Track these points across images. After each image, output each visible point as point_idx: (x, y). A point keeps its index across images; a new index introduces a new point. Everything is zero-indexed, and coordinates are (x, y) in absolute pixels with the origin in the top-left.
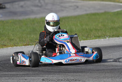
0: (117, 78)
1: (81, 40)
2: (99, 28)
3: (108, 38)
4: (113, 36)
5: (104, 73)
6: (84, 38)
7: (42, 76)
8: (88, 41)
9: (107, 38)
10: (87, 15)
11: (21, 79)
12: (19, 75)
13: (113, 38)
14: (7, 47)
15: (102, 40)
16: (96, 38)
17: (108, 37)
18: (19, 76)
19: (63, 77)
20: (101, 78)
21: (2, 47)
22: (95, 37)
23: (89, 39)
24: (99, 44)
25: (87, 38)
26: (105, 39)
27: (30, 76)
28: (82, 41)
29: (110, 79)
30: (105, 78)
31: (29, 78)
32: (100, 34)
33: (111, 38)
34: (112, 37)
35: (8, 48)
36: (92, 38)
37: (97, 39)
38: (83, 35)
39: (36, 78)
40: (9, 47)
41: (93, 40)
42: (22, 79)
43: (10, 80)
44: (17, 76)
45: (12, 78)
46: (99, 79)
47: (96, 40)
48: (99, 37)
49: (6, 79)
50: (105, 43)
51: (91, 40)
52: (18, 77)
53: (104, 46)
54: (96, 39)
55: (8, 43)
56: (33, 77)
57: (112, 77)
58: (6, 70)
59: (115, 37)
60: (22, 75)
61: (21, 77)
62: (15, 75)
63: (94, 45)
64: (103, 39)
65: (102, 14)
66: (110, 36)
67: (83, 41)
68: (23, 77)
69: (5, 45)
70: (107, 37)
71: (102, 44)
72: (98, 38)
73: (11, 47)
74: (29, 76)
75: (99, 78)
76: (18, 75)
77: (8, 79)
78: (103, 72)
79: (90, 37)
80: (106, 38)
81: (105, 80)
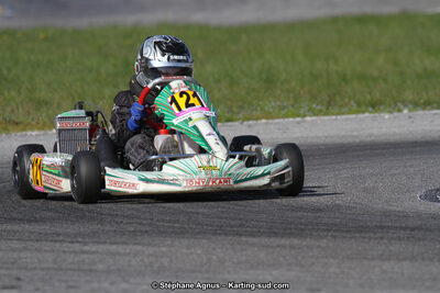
0: (431, 260)
1: (305, 116)
2: (376, 74)
3: (410, 111)
4: (427, 105)
5: (385, 241)
6: (319, 107)
7: (149, 244)
8: (334, 117)
9: (405, 111)
10: (335, 20)
11: (71, 253)
12: (61, 238)
13: (427, 112)
14: (24, 129)
15: (387, 116)
16: (363, 108)
17: (410, 106)
18: (60, 241)
19: (227, 249)
20: (373, 259)
21: (6, 130)
22: (359, 105)
23: (336, 110)
24: (375, 131)
25: (328, 109)
26: (395, 114)
27: (105, 243)
28: (308, 118)
29: (406, 264)
30: (389, 260)
31: (101, 248)
32: (378, 94)
33: (421, 112)
34: (424, 109)
35: (29, 133)
36: (346, 109)
37: (367, 114)
38: (313, 98)
39: (128, 251)
40: (32, 129)
41: (353, 116)
42: (75, 252)
43: (29, 255)
44: (57, 238)
45: (37, 245)
46: (366, 262)
47: (361, 116)
48: (374, 106)
49: (13, 250)
50: (396, 130)
51: (344, 117)
52: (58, 245)
53: (392, 139)
54: (363, 112)
55: (29, 113)
56: (114, 247)
57: (413, 258)
58: (15, 215)
59: (434, 108)
60: (76, 236)
61: (72, 242)
62: (46, 234)
63: (355, 133)
64: (391, 112)
65: (391, 18)
66: (416, 105)
67: (314, 118)
68: (78, 245)
69: (17, 124)
70: (405, 106)
71: (384, 130)
72: (370, 109)
73: (39, 129)
74: (98, 243)
75: (365, 258)
76: (58, 235)
77: (20, 251)
78: (382, 238)
79: (341, 106)
80: (400, 111)
81: (386, 266)
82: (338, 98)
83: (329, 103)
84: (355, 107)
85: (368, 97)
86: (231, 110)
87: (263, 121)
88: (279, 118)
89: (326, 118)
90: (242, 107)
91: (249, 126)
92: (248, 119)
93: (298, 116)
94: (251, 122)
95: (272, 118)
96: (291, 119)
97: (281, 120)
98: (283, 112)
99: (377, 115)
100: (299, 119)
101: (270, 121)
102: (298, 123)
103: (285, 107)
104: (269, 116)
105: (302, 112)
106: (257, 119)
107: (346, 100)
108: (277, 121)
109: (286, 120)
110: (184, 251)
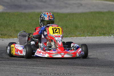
82: (94, 32)
83: (92, 33)
84: (99, 35)
85: (103, 32)
86: (67, 34)
87: (75, 37)
88: (79, 36)
89: (91, 37)
90: (69, 34)
91: (72, 39)
92: (71, 37)
93: (84, 36)
94: (72, 38)
95: (78, 37)
96: (82, 37)
97: (80, 37)
98: (80, 35)
99: (105, 37)
100: (84, 37)
101: (77, 37)
102: (84, 38)
103: (81, 34)
104: (77, 36)
105: (85, 35)
106: (74, 37)
107: (97, 33)
108: (79, 37)
109: (81, 37)
110: (60, 69)
